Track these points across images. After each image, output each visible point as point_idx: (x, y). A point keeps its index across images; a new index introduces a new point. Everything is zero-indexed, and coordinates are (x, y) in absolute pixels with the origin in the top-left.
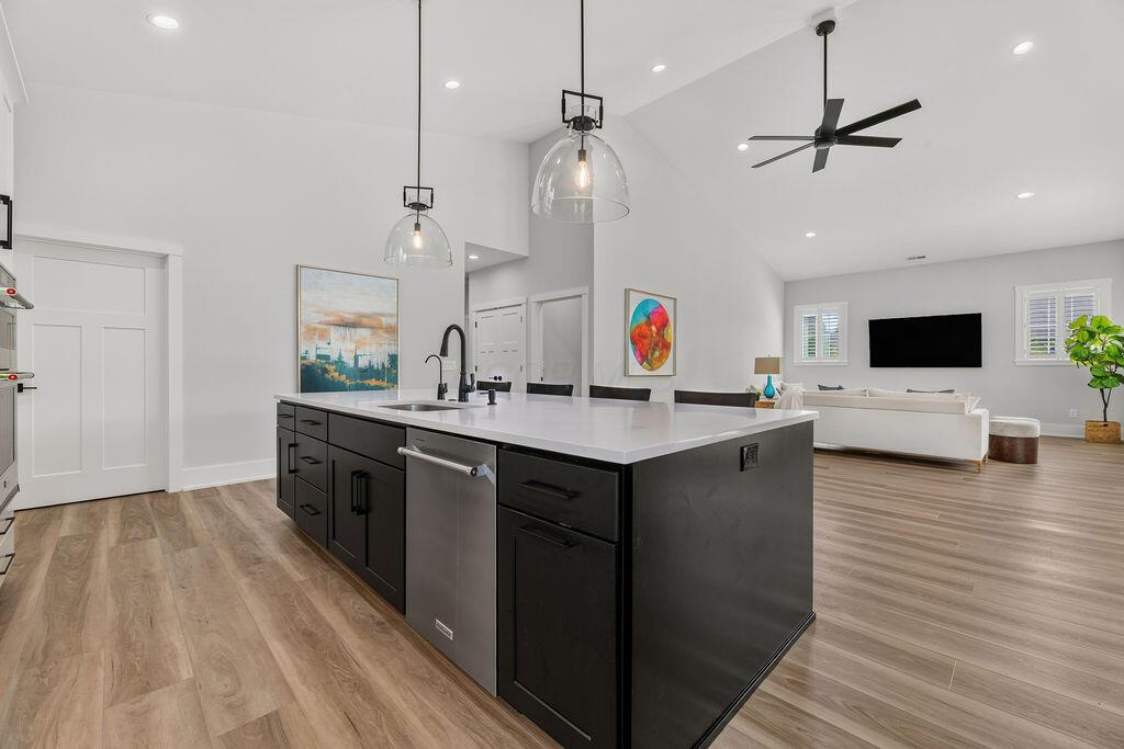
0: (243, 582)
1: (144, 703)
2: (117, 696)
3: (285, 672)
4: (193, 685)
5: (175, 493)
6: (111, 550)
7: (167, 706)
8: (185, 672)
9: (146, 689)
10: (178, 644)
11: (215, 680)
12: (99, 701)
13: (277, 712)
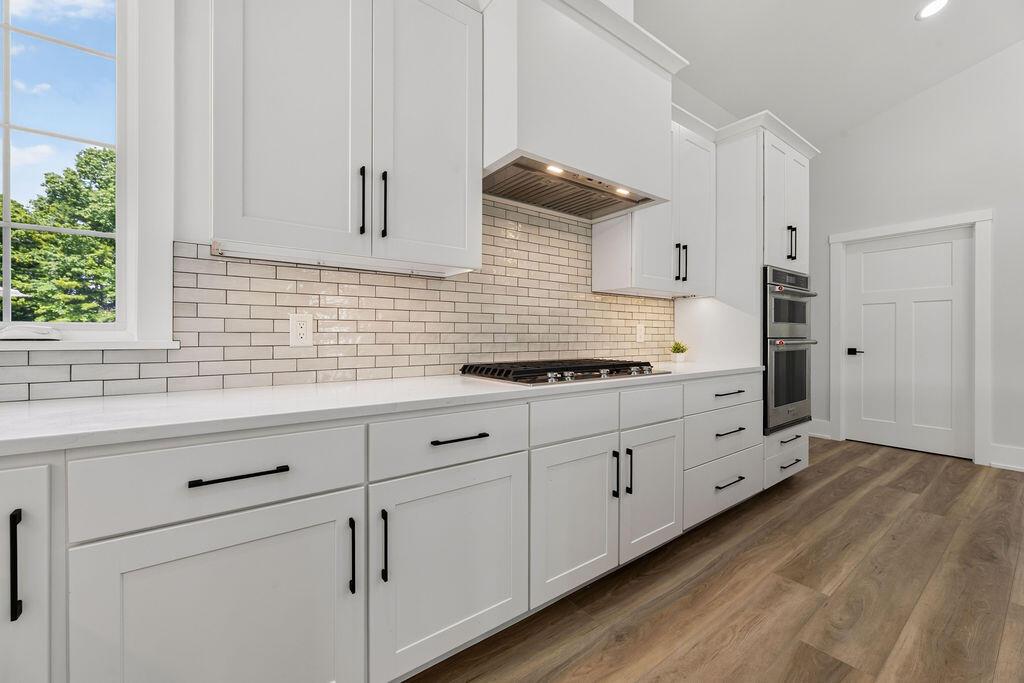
0: (949, 565)
1: (789, 586)
2: (782, 571)
3: (894, 652)
4: (823, 601)
5: (980, 466)
6: (879, 487)
7: (798, 598)
8: (828, 590)
9: (799, 580)
10: (844, 571)
11: (839, 609)
12: (774, 566)
13: (851, 669)
